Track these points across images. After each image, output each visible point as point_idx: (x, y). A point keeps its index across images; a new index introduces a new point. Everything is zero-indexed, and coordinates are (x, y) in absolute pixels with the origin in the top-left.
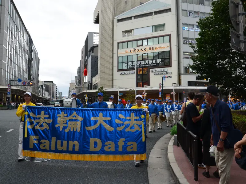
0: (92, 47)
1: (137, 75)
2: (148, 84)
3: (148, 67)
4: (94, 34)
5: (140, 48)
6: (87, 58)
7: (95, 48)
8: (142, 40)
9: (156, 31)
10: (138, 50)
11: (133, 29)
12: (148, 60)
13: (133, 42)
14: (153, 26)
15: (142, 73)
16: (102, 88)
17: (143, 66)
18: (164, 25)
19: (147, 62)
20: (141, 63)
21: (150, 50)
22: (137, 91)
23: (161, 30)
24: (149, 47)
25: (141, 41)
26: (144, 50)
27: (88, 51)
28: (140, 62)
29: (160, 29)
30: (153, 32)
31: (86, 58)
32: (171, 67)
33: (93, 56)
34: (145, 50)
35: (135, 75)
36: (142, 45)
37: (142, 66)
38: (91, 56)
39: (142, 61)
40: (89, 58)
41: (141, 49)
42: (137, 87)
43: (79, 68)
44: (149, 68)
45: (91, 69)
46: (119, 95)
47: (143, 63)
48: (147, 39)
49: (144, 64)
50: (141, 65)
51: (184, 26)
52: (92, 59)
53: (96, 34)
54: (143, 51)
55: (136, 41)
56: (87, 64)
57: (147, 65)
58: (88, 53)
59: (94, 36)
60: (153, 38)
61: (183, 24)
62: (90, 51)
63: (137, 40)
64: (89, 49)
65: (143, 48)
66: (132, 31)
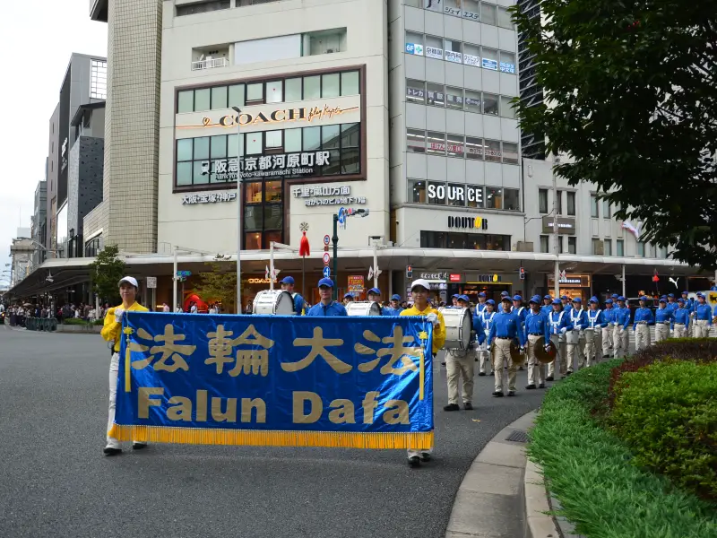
0: (82, 106)
1: (244, 205)
2: (284, 238)
3: (283, 178)
4: (94, 63)
5: (254, 111)
6: (67, 146)
7: (95, 112)
8: (264, 81)
9: (312, 52)
10: (250, 118)
11: (233, 44)
12: (284, 153)
13: (230, 87)
14: (302, 35)
15: (260, 201)
16: (113, 251)
17: (267, 174)
18: (340, 33)
19: (279, 160)
20: (257, 165)
21: (291, 117)
22: (243, 262)
23: (330, 51)
24: (287, 106)
25: (261, 85)
26: (269, 118)
27: (70, 122)
28: (253, 160)
29: (329, 47)
30: (302, 55)
31: (64, 146)
32: (364, 179)
33: (88, 138)
34: (273, 116)
35: (236, 205)
36: (264, 101)
37: (263, 174)
38: (78, 140)
39: (262, 158)
40: (72, 147)
41: (261, 115)
42: (244, 247)
43: (43, 187)
44: (286, 181)
45: (80, 184)
46: (176, 277)
47: (265, 162)
48: (282, 78)
49: (270, 169)
50: (258, 170)
51: (411, 39)
52: (82, 149)
53: (100, 64)
54: (265, 120)
55: (243, 86)
56: (66, 168)
57: (281, 173)
58: (71, 129)
59: (94, 69)
60: (302, 75)
61: (409, 33)
62: (77, 123)
63: (246, 83)
64: (73, 112)
65: (266, 110)
66: (227, 50)
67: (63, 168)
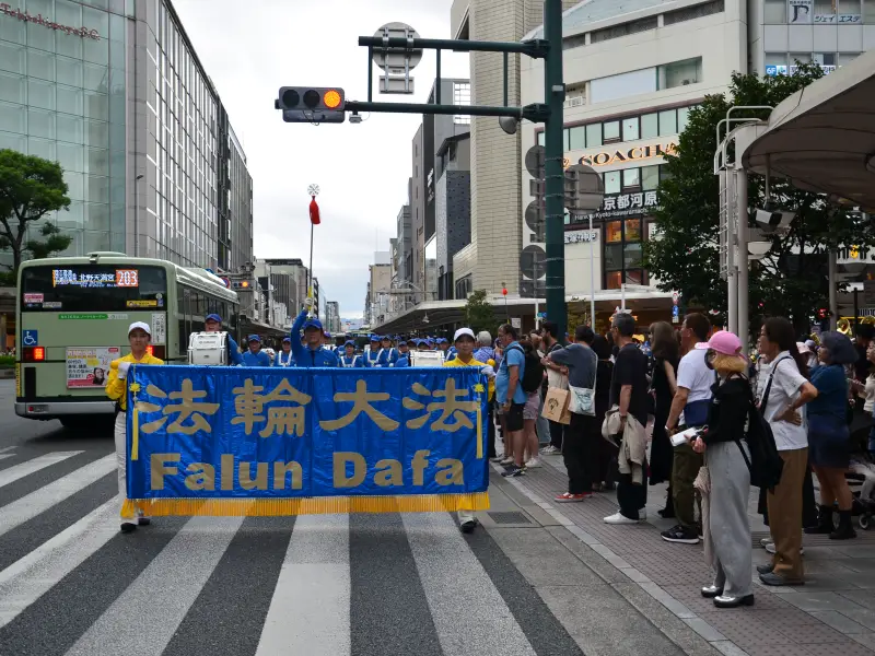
0: (447, 139)
1: (604, 244)
2: (644, 277)
3: (641, 216)
4: (457, 86)
5: (611, 149)
6: (433, 176)
7: (461, 144)
8: (620, 118)
9: (668, 85)
10: (607, 157)
11: (589, 81)
12: (641, 191)
13: (588, 127)
14: (657, 67)
15: (620, 240)
16: (482, 294)
17: (625, 213)
18: (696, 62)
19: (637, 199)
20: (616, 205)
21: (648, 155)
22: (596, 302)
23: (686, 83)
24: (644, 144)
25: (617, 123)
26: (626, 156)
27: (436, 152)
28: (612, 199)
29: (686, 78)
30: (658, 89)
31: (429, 177)
33: (454, 172)
34: (630, 155)
35: (597, 246)
36: (620, 139)
37: (622, 213)
38: (445, 174)
39: (620, 197)
40: (439, 178)
41: (618, 154)
42: (605, 287)
43: (407, 213)
44: (644, 220)
45: (448, 220)
46: (538, 318)
47: (623, 201)
48: (638, 115)
49: (628, 208)
50: (617, 209)
51: (773, 61)
52: (449, 184)
53: (463, 86)
54: (622, 158)
55: (600, 125)
56: (434, 199)
57: (639, 212)
58: (437, 160)
59: (457, 92)
60: (658, 110)
61: (769, 54)
62: (443, 153)
63: (603, 121)
64: (438, 145)
65: (623, 149)
66: (584, 87)
67: (430, 199)
